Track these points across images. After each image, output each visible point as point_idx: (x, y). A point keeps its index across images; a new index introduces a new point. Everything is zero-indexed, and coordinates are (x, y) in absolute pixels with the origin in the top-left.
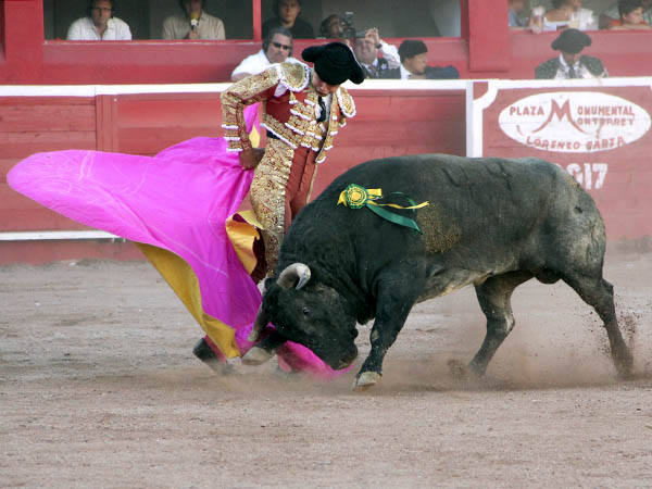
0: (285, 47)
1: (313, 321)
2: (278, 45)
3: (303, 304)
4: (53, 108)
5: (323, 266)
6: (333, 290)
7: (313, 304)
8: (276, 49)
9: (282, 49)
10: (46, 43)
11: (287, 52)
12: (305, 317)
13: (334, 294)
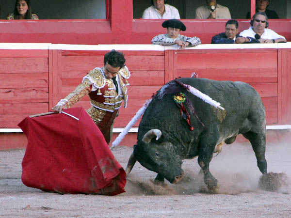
0: (263, 22)
1: (161, 159)
2: (258, 21)
3: (156, 150)
4: (141, 58)
5: (167, 132)
6: (170, 143)
7: (161, 150)
8: (257, 23)
9: (261, 22)
10: (134, 20)
11: (264, 24)
12: (157, 157)
13: (171, 145)
